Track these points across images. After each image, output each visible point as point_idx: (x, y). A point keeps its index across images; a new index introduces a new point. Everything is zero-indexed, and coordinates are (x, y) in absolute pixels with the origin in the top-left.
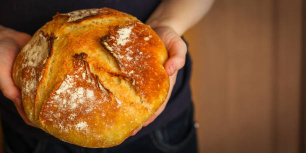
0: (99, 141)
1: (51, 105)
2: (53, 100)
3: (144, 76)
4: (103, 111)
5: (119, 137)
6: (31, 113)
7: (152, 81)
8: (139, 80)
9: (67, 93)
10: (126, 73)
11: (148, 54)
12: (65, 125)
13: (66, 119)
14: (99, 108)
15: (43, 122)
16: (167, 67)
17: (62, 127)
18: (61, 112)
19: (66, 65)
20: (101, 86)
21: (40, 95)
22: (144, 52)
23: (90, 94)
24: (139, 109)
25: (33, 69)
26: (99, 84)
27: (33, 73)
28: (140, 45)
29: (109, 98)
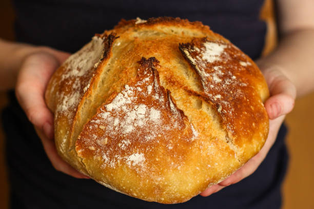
0: (158, 186)
1: (96, 126)
2: (100, 118)
3: (235, 106)
4: (171, 141)
5: (188, 186)
6: (65, 140)
7: (245, 115)
8: (227, 109)
9: (122, 111)
10: (210, 95)
11: (243, 82)
12: (111, 156)
13: (115, 147)
14: (165, 136)
15: (79, 151)
16: (268, 105)
17: (107, 159)
18: (109, 138)
19: (126, 73)
20: (172, 105)
21: (82, 113)
22: (238, 77)
23: (156, 115)
24: (222, 150)
25: (78, 79)
26: (171, 102)
27: (77, 85)
28: (234, 68)
29: (182, 124)
